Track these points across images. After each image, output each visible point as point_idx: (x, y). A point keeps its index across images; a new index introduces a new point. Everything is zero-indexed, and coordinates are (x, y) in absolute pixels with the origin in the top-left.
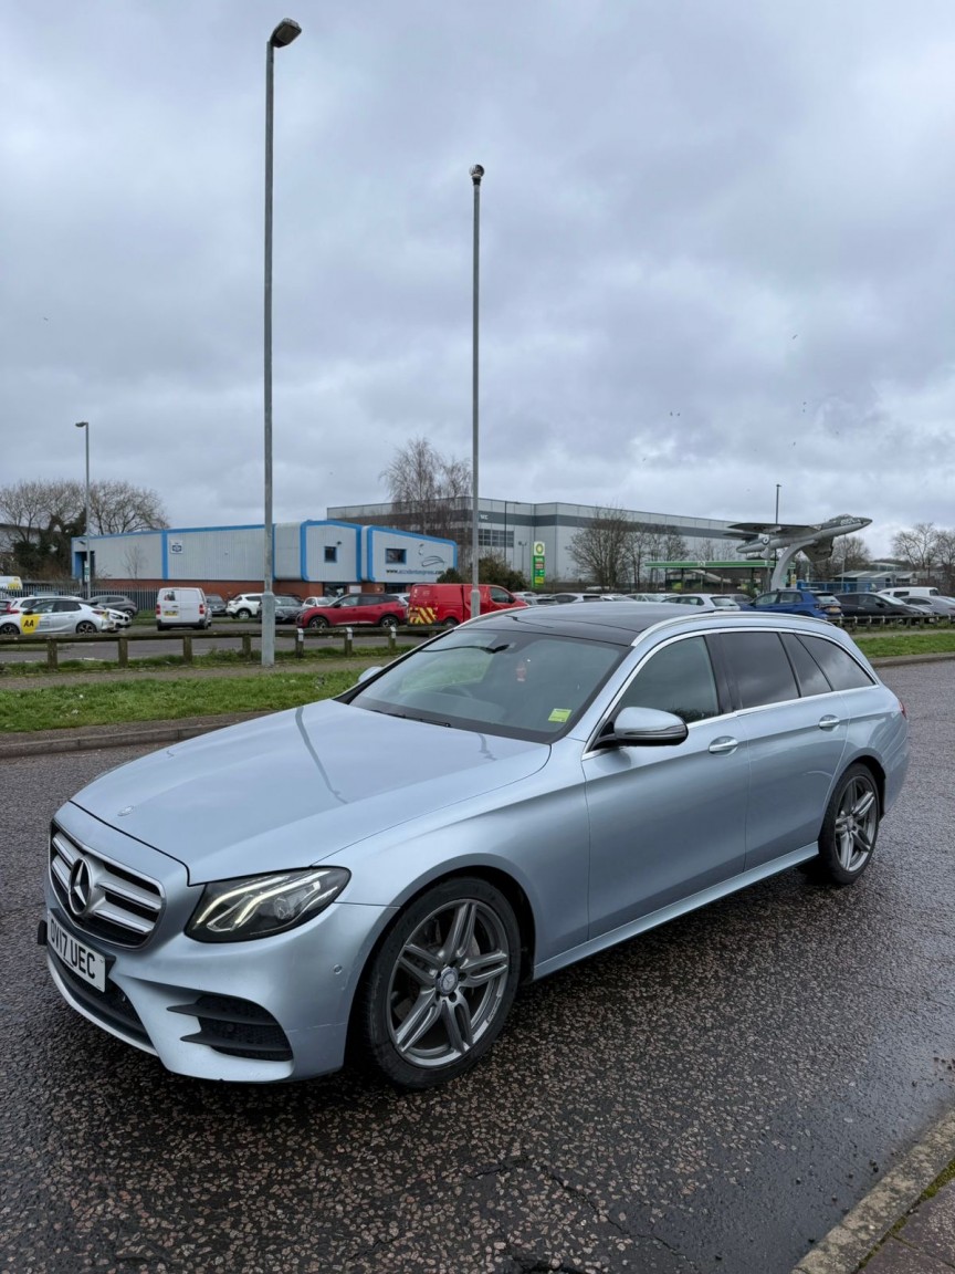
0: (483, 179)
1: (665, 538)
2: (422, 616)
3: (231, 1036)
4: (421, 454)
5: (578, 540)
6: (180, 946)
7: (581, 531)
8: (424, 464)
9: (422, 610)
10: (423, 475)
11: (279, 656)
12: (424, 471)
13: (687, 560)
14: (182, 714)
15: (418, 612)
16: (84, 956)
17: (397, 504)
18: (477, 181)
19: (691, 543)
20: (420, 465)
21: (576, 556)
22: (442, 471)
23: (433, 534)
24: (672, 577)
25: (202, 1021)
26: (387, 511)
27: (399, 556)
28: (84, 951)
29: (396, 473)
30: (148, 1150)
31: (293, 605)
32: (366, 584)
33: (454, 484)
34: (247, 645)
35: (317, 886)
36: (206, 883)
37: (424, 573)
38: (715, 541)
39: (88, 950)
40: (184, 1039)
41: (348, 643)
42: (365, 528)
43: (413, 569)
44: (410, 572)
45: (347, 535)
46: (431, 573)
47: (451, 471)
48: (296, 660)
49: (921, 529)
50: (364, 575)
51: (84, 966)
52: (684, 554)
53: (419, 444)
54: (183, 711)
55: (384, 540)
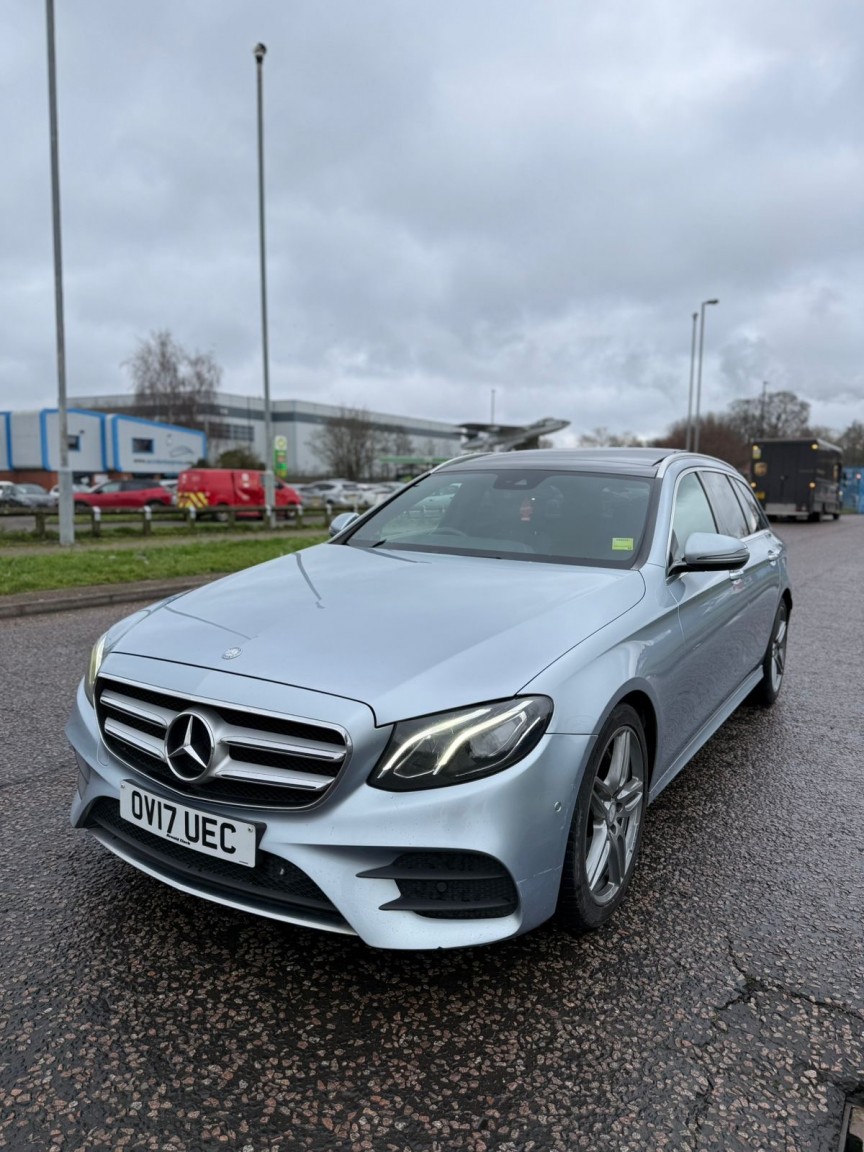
0: (266, 59)
1: (394, 436)
2: (193, 502)
3: (441, 897)
4: (163, 344)
5: (317, 436)
6: (365, 800)
7: (320, 428)
8: (168, 355)
9: (192, 496)
10: (167, 366)
11: (78, 536)
12: (168, 362)
13: (414, 457)
14: (16, 590)
15: (188, 498)
16: (216, 829)
17: (140, 396)
18: (259, 60)
19: (416, 441)
20: (163, 355)
21: (315, 450)
22: (186, 362)
23: (179, 424)
24: (401, 472)
25: (400, 884)
26: (130, 402)
27: (145, 446)
28: (214, 822)
29: (138, 363)
30: (360, 1042)
31: (41, 493)
32: (113, 474)
33: (199, 376)
34: (41, 523)
35: (523, 716)
36: (395, 723)
37: (172, 463)
38: (437, 441)
39: (221, 820)
40: (384, 908)
41: (147, 524)
42: (109, 417)
43: (162, 458)
44: (159, 462)
45: (91, 423)
46: (180, 463)
47: (195, 363)
48: (95, 540)
49: (598, 432)
50: (110, 464)
51: (216, 840)
52: (411, 451)
53: (160, 336)
54: (16, 586)
55: (130, 430)
